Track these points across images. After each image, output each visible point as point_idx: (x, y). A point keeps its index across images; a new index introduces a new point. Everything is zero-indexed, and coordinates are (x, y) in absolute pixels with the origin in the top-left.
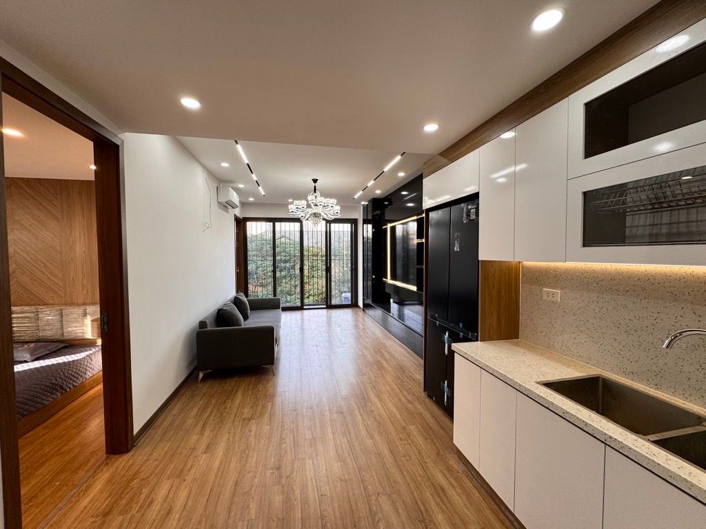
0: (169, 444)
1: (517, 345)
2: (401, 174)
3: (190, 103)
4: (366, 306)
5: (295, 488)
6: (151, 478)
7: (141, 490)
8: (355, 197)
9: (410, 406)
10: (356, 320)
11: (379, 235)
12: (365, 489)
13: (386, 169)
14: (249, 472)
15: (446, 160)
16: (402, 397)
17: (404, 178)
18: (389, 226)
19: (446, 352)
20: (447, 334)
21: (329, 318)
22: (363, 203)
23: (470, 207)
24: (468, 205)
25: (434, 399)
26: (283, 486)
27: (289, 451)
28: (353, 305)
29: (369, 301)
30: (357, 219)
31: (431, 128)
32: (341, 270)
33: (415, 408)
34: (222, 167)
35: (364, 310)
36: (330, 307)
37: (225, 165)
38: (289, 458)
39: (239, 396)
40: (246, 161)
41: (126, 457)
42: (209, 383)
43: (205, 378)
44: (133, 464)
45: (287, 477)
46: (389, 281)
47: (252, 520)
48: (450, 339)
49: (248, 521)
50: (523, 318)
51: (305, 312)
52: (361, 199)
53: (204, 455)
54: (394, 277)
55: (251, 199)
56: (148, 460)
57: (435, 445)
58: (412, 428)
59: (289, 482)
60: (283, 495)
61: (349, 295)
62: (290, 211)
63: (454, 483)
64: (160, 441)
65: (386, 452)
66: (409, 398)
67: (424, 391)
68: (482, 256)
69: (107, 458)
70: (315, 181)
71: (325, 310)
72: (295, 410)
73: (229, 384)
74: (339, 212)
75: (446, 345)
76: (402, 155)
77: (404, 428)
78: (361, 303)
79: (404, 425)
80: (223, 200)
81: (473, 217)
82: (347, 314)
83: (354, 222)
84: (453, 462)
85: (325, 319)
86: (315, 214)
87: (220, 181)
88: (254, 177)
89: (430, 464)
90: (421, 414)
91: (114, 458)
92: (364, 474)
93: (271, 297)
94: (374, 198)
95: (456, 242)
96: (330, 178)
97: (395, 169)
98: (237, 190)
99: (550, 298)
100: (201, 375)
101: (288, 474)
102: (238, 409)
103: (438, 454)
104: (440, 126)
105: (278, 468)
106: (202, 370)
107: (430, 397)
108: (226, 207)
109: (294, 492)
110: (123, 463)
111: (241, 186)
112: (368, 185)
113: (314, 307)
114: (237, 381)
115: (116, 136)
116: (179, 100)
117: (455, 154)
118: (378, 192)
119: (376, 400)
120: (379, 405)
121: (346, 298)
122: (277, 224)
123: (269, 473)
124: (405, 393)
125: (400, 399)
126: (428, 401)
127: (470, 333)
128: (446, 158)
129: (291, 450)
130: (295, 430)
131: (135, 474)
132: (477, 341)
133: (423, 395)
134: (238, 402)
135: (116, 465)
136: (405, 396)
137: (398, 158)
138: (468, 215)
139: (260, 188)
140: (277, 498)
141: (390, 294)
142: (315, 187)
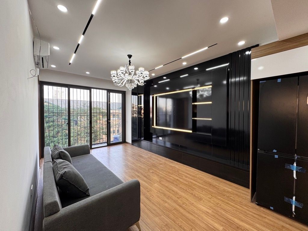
2: (185, 63)
4: (134, 141)
13: (184, 57)
18: (155, 96)
20: (295, 164)
21: (109, 152)
25: (272, 208)
30: (125, 91)
34: (57, 10)
35: (133, 145)
36: (110, 145)
37: (62, 8)
46: (155, 126)
48: (301, 168)
70: (130, 56)
71: (106, 148)
76: (208, 47)
78: (129, 141)
82: (120, 147)
88: (81, 39)
137: (207, 48)
141: (152, 133)
142: (130, 61)
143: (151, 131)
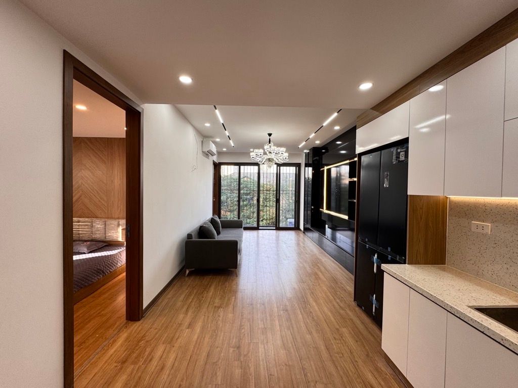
0: (165, 319)
1: (444, 270)
2: (337, 128)
3: (185, 80)
4: (306, 229)
5: (250, 366)
6: (152, 341)
7: (146, 349)
8: (300, 147)
9: (342, 312)
10: (298, 240)
11: (317, 175)
12: (306, 375)
13: (324, 124)
14: (217, 347)
15: (377, 113)
16: (335, 304)
17: (340, 131)
18: (326, 168)
19: (375, 271)
20: (376, 256)
21: (277, 237)
22: (305, 151)
23: (399, 150)
24: (397, 149)
25: (363, 308)
26: (241, 362)
27: (246, 335)
28: (296, 228)
29: (309, 226)
30: (300, 164)
31: (366, 86)
32: (287, 201)
33: (347, 314)
34: (205, 126)
35: (304, 233)
36: (278, 228)
37: (208, 125)
38: (247, 341)
39: (212, 289)
40: (222, 121)
41: (138, 324)
42: (192, 278)
43: (190, 274)
44: (141, 329)
45: (245, 356)
46: (325, 211)
47: (219, 385)
48: (379, 260)
49: (216, 385)
50: (450, 247)
51: (260, 231)
52: (304, 148)
53: (187, 330)
54: (328, 208)
55: (225, 149)
56: (151, 328)
57: (364, 347)
58: (344, 330)
59: (246, 360)
60: (242, 369)
61: (293, 220)
62: (251, 157)
63: (383, 383)
64: (160, 315)
65: (323, 348)
66: (342, 305)
67: (355, 300)
68: (410, 192)
69: (126, 323)
70: (270, 135)
71: (275, 231)
72: (252, 304)
73: (206, 280)
74: (287, 158)
75: (375, 265)
76: (338, 112)
77: (337, 329)
78: (302, 227)
79: (338, 327)
80: (206, 150)
81: (402, 158)
82: (291, 235)
83: (298, 165)
84: (382, 365)
85: (274, 237)
86: (269, 159)
87: (204, 137)
88: (227, 133)
89: (360, 363)
90: (351, 320)
91: (131, 323)
92: (304, 363)
93: (236, 219)
94: (314, 147)
95: (386, 179)
96: (282, 132)
97: (332, 123)
98: (214, 142)
99: (480, 230)
100: (187, 272)
101: (245, 353)
102: (211, 298)
103: (368, 355)
104: (373, 84)
105: (239, 347)
106: (188, 268)
107: (359, 306)
108: (207, 155)
109: (249, 368)
110: (136, 327)
111: (218, 140)
112: (311, 137)
113: (267, 228)
114: (211, 278)
115: (139, 106)
116: (178, 77)
117: (387, 107)
118: (318, 142)
119: (314, 304)
120: (316, 308)
121: (290, 223)
122: (242, 167)
123: (231, 350)
124: (338, 301)
125: (334, 305)
126: (357, 309)
127: (399, 257)
128: (377, 111)
129: (248, 335)
130: (251, 321)
131: (142, 337)
132: (405, 263)
133: (354, 304)
134: (211, 294)
135: (131, 329)
136: (338, 303)
137: (336, 114)
138: (398, 157)
139: (231, 141)
140: (237, 371)
141: (325, 221)
142: (270, 139)
143: (323, 218)
